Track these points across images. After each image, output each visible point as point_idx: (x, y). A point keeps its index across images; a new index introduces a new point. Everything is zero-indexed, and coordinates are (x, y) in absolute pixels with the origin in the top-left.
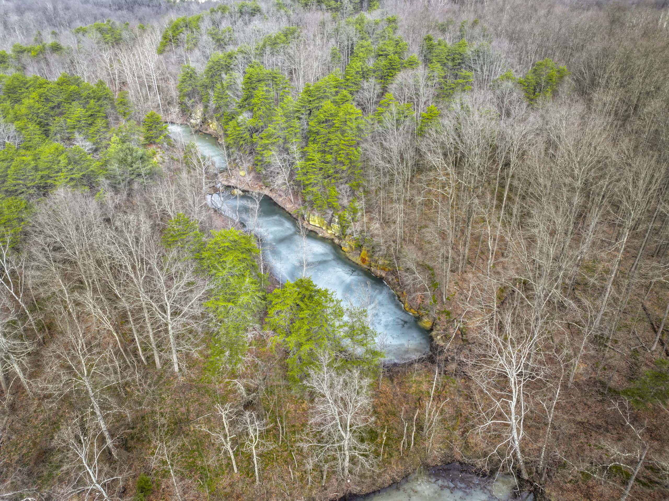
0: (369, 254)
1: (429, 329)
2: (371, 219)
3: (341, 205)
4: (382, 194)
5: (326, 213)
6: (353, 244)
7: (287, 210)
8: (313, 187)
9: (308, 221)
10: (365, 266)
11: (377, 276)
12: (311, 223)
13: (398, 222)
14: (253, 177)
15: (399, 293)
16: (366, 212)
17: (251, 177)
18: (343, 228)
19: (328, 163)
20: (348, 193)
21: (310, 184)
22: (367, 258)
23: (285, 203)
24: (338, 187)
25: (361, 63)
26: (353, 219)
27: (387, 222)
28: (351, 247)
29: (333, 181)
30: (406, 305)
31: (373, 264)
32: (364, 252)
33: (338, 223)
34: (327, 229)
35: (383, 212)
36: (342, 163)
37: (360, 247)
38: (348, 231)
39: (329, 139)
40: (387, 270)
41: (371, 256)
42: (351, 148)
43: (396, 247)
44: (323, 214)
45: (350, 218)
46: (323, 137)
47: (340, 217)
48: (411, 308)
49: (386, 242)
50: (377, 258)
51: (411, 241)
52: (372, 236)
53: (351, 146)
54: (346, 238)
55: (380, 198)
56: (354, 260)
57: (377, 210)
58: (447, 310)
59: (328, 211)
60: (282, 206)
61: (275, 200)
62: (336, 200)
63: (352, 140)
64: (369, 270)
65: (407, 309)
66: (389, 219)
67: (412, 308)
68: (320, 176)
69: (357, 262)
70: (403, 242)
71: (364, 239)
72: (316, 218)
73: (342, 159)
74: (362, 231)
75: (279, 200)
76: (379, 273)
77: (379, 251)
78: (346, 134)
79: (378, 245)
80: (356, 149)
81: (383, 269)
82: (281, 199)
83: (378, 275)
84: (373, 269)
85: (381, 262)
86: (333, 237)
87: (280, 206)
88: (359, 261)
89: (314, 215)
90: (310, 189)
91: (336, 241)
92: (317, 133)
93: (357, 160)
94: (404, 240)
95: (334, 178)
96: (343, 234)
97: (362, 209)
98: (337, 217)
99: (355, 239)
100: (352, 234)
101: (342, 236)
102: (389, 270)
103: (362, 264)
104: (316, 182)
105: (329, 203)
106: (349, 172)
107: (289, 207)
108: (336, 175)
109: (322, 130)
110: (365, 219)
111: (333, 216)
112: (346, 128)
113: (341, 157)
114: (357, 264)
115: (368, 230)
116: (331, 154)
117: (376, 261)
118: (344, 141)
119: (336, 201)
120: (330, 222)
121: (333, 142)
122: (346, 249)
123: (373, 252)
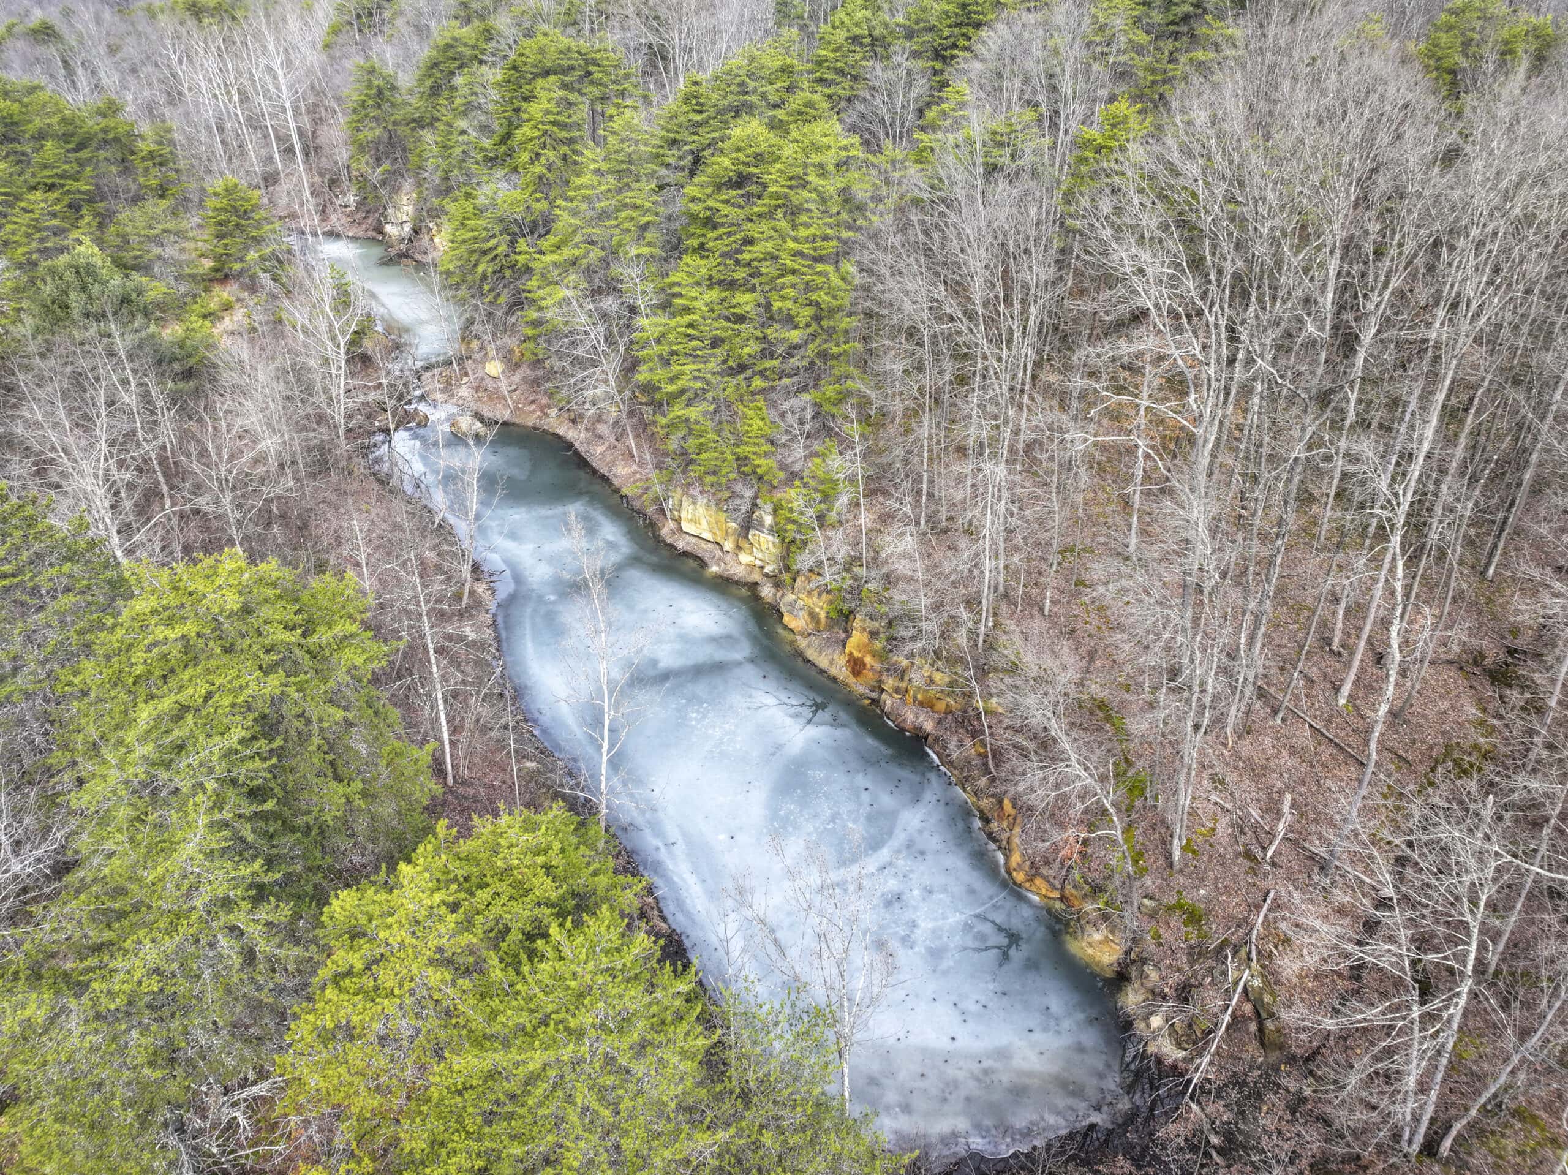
0: (878, 645)
1: (1109, 974)
2: (886, 518)
3: (783, 467)
4: (926, 427)
5: (734, 495)
6: (821, 606)
7: (616, 482)
8: (689, 404)
9: (678, 521)
10: (860, 687)
11: (903, 730)
12: (686, 526)
13: (986, 532)
14: (524, 379)
15: (984, 803)
16: (870, 493)
17: (517, 378)
18: (789, 546)
19: (741, 319)
20: (807, 427)
21: (683, 392)
22: (868, 659)
23: (613, 462)
24: (774, 404)
25: (867, 13)
26: (821, 518)
27: (946, 531)
28: (813, 615)
29: (758, 383)
30: (1016, 858)
31: (890, 683)
32: (857, 638)
33: (771, 531)
34: (739, 548)
35: (930, 495)
36: (789, 320)
37: (843, 619)
38: (803, 560)
39: (749, 241)
40: (941, 706)
41: (882, 656)
42: (820, 267)
43: (977, 623)
44: (723, 499)
45: (811, 512)
46: (729, 234)
47: (776, 510)
48: (1035, 872)
49: (937, 607)
50: (905, 663)
51: (1033, 605)
52: (889, 580)
53: (818, 259)
54: (798, 583)
55: (917, 440)
56: (822, 662)
57: (907, 485)
58: (1187, 899)
59: (739, 488)
60: (604, 470)
61: (582, 449)
62: (767, 448)
63: (825, 238)
64: (874, 701)
65: (1019, 877)
66: (950, 519)
67: (1037, 873)
68: (712, 365)
69: (833, 671)
70: (1004, 608)
71: (856, 591)
72: (701, 509)
73: (789, 304)
74: (853, 562)
75: (597, 454)
76: (910, 717)
77: (913, 638)
78: (804, 218)
79: (912, 618)
80: (837, 270)
81: (927, 705)
82: (600, 449)
83: (908, 724)
84: (889, 702)
85: (917, 678)
86: (756, 577)
87: (594, 472)
88: (839, 668)
89: (694, 503)
90: (678, 410)
91: (767, 592)
92: (710, 223)
93: (840, 308)
94: (1006, 596)
95: (762, 373)
96: (787, 569)
97: (852, 480)
98: (769, 508)
99: (825, 590)
100: (815, 570)
101: (786, 577)
102: (949, 711)
103: (851, 680)
104: (698, 385)
105: (742, 460)
106: (812, 348)
107: (622, 473)
108: (768, 364)
109: (726, 209)
110: (865, 519)
111: (755, 505)
112: (805, 194)
113: (783, 298)
114: (834, 679)
115: (875, 561)
116: (753, 289)
117: (901, 674)
118: (795, 240)
119: (766, 455)
120: (747, 525)
121: (759, 249)
122: (796, 621)
123: (891, 639)
